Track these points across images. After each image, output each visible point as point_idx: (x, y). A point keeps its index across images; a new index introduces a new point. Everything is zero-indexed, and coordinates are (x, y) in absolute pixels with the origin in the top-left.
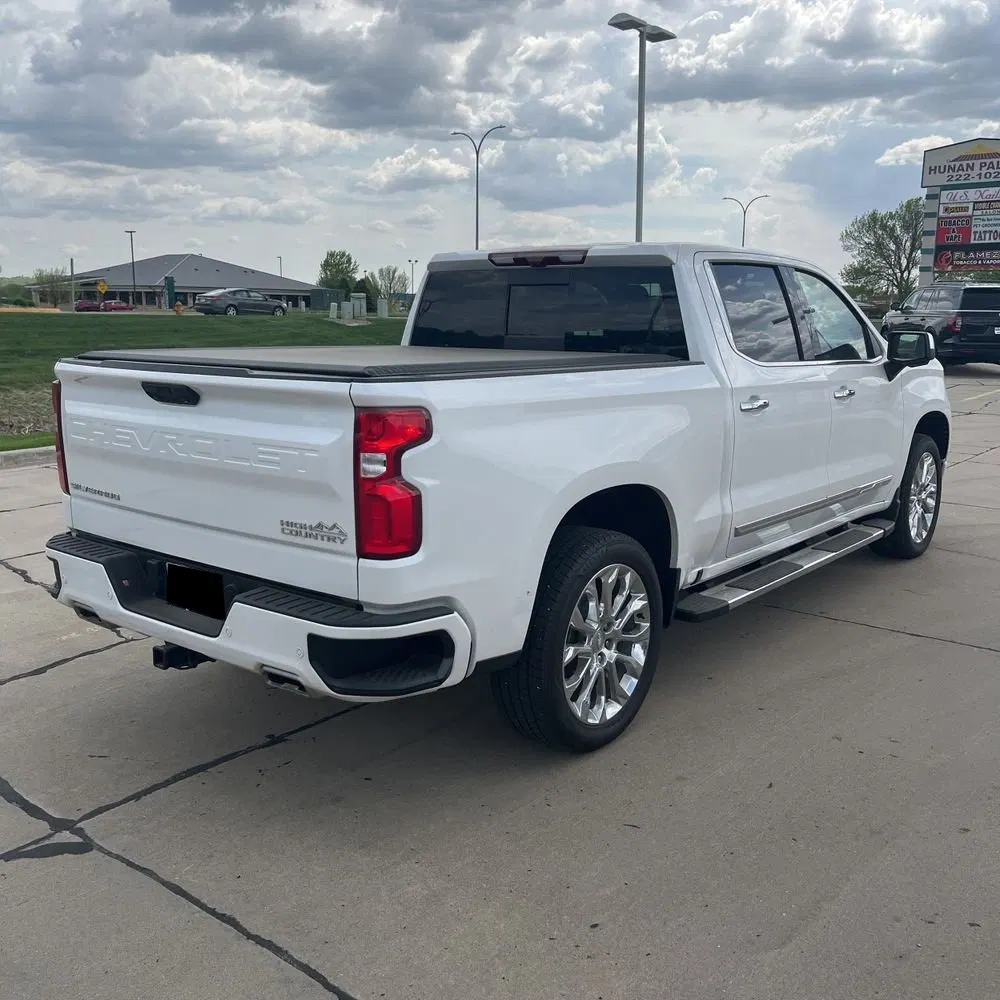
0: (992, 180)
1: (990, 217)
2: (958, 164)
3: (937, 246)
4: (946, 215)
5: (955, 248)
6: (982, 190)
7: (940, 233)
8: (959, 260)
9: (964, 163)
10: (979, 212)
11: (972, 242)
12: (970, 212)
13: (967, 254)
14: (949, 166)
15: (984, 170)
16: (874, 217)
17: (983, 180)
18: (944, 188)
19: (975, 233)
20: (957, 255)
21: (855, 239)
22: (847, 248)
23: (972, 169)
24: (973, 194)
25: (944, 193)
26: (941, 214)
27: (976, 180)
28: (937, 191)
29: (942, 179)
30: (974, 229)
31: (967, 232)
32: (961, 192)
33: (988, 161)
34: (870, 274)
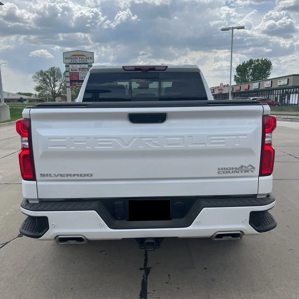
0: (82, 62)
1: (84, 73)
2: (73, 57)
3: (70, 81)
4: (72, 71)
5: (76, 81)
6: (81, 65)
7: (71, 76)
8: (77, 84)
9: (75, 57)
10: (80, 71)
11: (80, 79)
12: (78, 71)
13: (79, 83)
14: (71, 58)
15: (80, 60)
16: (42, 72)
17: (80, 62)
18: (70, 64)
19: (80, 77)
20: (76, 83)
21: (37, 78)
22: (35, 81)
23: (77, 59)
24: (78, 66)
25: (70, 65)
26: (70, 71)
27: (78, 62)
28: (68, 64)
29: (69, 61)
30: (80, 76)
31: (78, 76)
32: (75, 65)
33: (81, 57)
34: (43, 89)
